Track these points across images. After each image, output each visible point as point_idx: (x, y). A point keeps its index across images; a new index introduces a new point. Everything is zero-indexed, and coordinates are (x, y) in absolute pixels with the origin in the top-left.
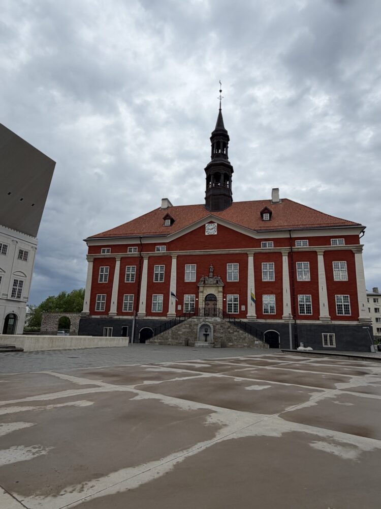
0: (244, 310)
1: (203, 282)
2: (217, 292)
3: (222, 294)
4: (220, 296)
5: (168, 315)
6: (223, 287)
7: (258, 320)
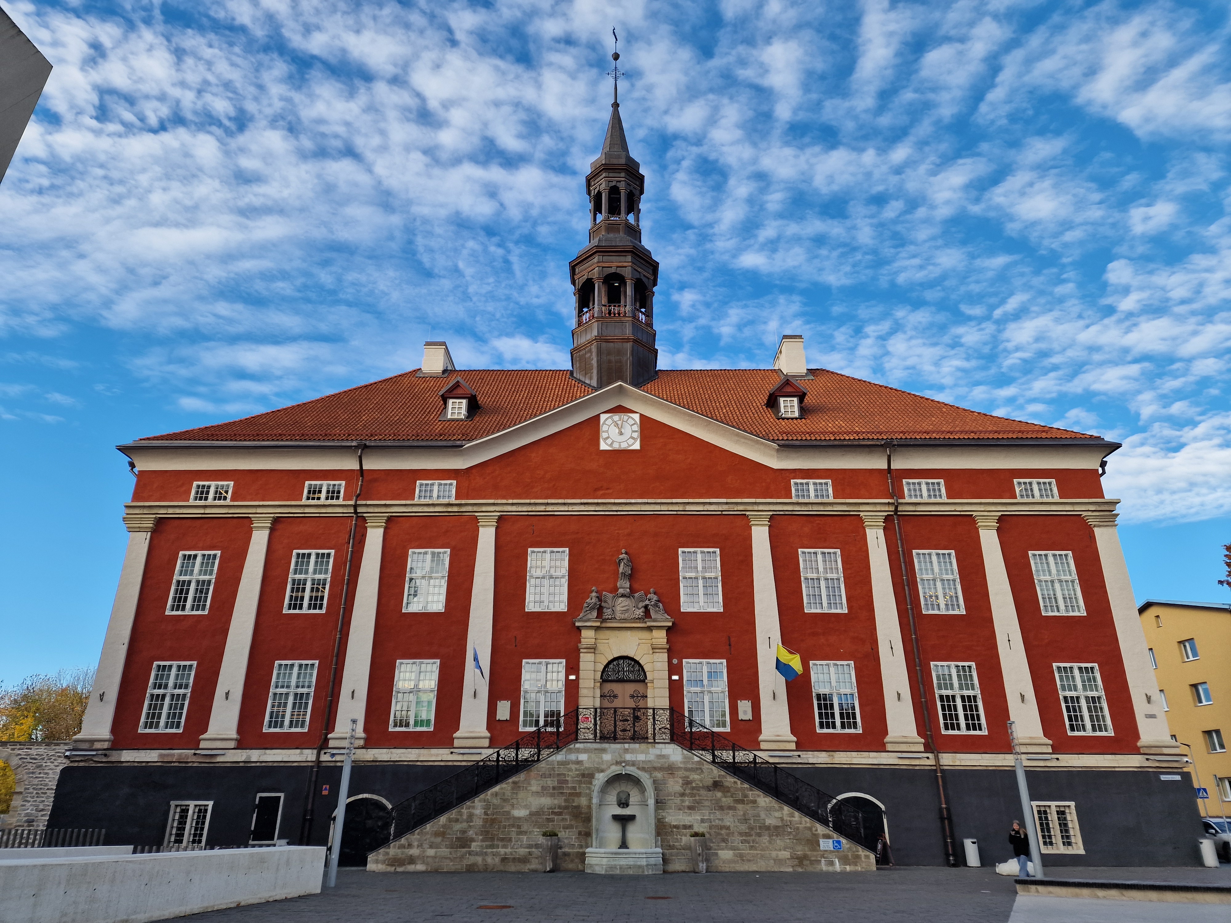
0: (749, 716)
1: (595, 614)
2: (647, 648)
3: (665, 656)
4: (658, 665)
5: (456, 743)
6: (669, 630)
7: (803, 754)
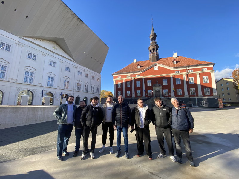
0: (170, 94)
1: (154, 86)
2: (160, 89)
5: (143, 97)
6: (162, 87)
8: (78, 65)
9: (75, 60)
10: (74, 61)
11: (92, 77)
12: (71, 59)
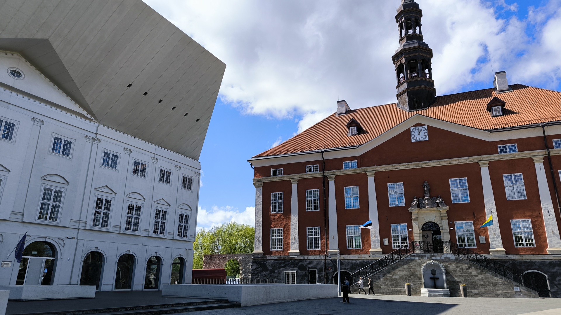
0: (484, 242)
1: (416, 206)
2: (439, 218)
3: (447, 221)
4: (444, 224)
5: (370, 253)
6: (448, 211)
7: (509, 256)
8: (103, 130)
9: (94, 112)
10: (89, 116)
11: (162, 171)
12: (80, 110)
